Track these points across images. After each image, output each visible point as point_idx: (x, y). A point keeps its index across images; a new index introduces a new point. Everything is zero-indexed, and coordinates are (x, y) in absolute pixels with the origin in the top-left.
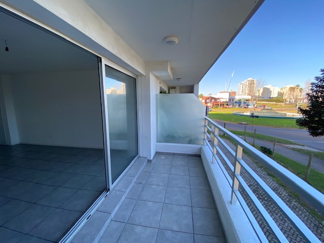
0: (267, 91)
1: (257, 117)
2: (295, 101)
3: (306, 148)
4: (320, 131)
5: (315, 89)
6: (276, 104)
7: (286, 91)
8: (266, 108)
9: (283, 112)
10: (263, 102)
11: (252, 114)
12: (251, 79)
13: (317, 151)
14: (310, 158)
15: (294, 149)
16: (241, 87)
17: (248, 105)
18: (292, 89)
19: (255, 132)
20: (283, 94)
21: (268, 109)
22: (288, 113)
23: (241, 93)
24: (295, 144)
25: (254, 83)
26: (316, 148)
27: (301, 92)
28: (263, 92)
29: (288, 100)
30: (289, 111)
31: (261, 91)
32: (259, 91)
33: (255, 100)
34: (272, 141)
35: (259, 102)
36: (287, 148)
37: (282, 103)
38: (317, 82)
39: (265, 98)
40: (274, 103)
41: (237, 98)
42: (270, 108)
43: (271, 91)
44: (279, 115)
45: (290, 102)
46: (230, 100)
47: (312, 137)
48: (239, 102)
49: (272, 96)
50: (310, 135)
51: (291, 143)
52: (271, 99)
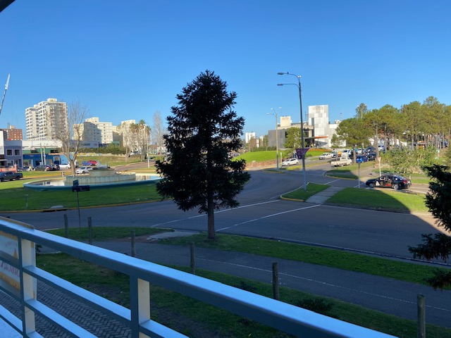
0: (92, 130)
1: (87, 188)
2: (143, 150)
3: (177, 234)
4: (190, 197)
5: (174, 128)
6: (113, 158)
7: (125, 131)
8: (98, 165)
9: (129, 173)
10: (88, 154)
11: (76, 183)
12: (55, 100)
13: (191, 234)
14: (192, 251)
15: (161, 241)
16: (34, 117)
17: (57, 163)
18: (135, 128)
19: (90, 226)
20: (121, 137)
21: (101, 169)
22: (137, 175)
23: (35, 134)
24: (161, 231)
25: (62, 110)
26: (190, 230)
27: (149, 134)
28: (84, 133)
29: (132, 149)
30: (138, 169)
31: (82, 129)
32: (77, 129)
33: (72, 149)
34: (124, 237)
35: (82, 154)
36: (150, 242)
37: (123, 156)
38: (175, 116)
39: (92, 146)
40: (110, 155)
41: (28, 145)
42: (105, 165)
43: (100, 131)
44: (124, 179)
45: (135, 152)
46: (9, 152)
47: (183, 211)
48: (35, 157)
49: (103, 143)
50: (180, 208)
51: (156, 231)
52: (102, 148)
